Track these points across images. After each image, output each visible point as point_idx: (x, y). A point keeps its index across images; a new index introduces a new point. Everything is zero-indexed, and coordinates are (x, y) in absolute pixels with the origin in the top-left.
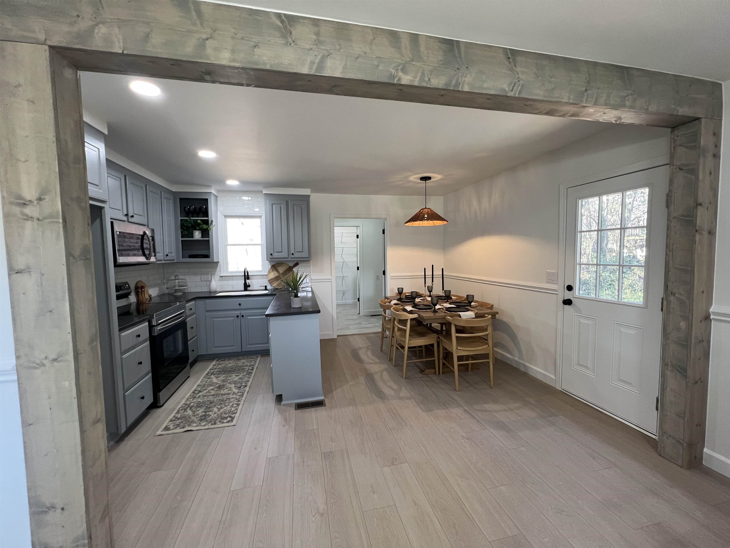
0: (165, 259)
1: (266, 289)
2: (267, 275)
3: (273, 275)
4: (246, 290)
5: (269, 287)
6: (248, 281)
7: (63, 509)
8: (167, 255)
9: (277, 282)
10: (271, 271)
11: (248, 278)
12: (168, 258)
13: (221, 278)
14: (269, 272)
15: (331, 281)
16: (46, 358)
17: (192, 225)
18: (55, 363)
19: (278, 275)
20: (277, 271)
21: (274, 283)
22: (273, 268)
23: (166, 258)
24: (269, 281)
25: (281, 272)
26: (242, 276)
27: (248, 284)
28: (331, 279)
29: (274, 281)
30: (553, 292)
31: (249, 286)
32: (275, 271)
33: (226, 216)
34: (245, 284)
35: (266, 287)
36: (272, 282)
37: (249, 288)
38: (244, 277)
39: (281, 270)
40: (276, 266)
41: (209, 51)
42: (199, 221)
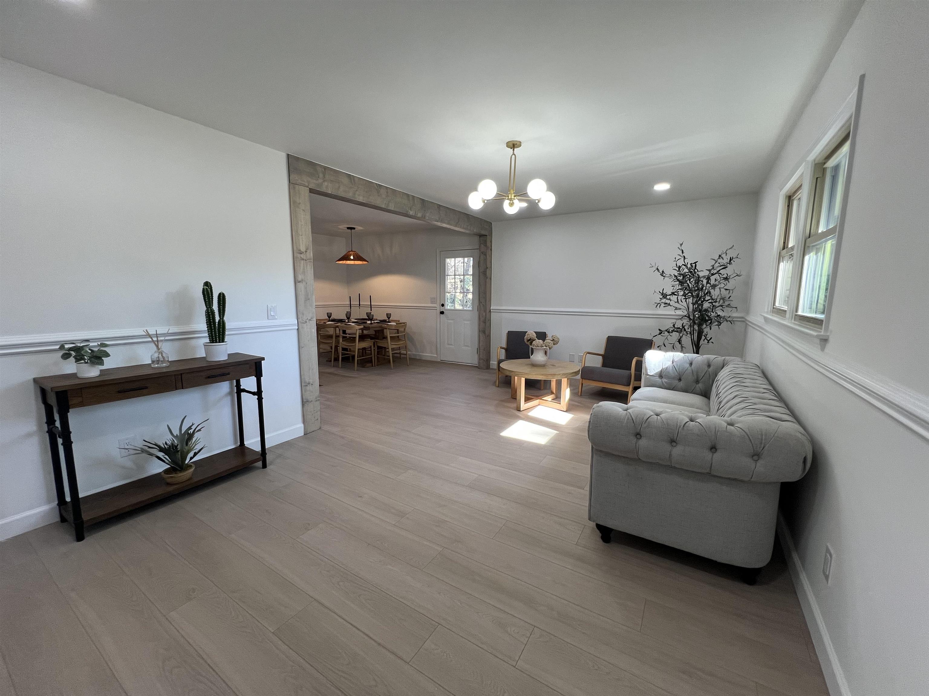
7: (312, 384)
16: (308, 319)
18: (310, 322)
30: (434, 308)
41: (356, 196)
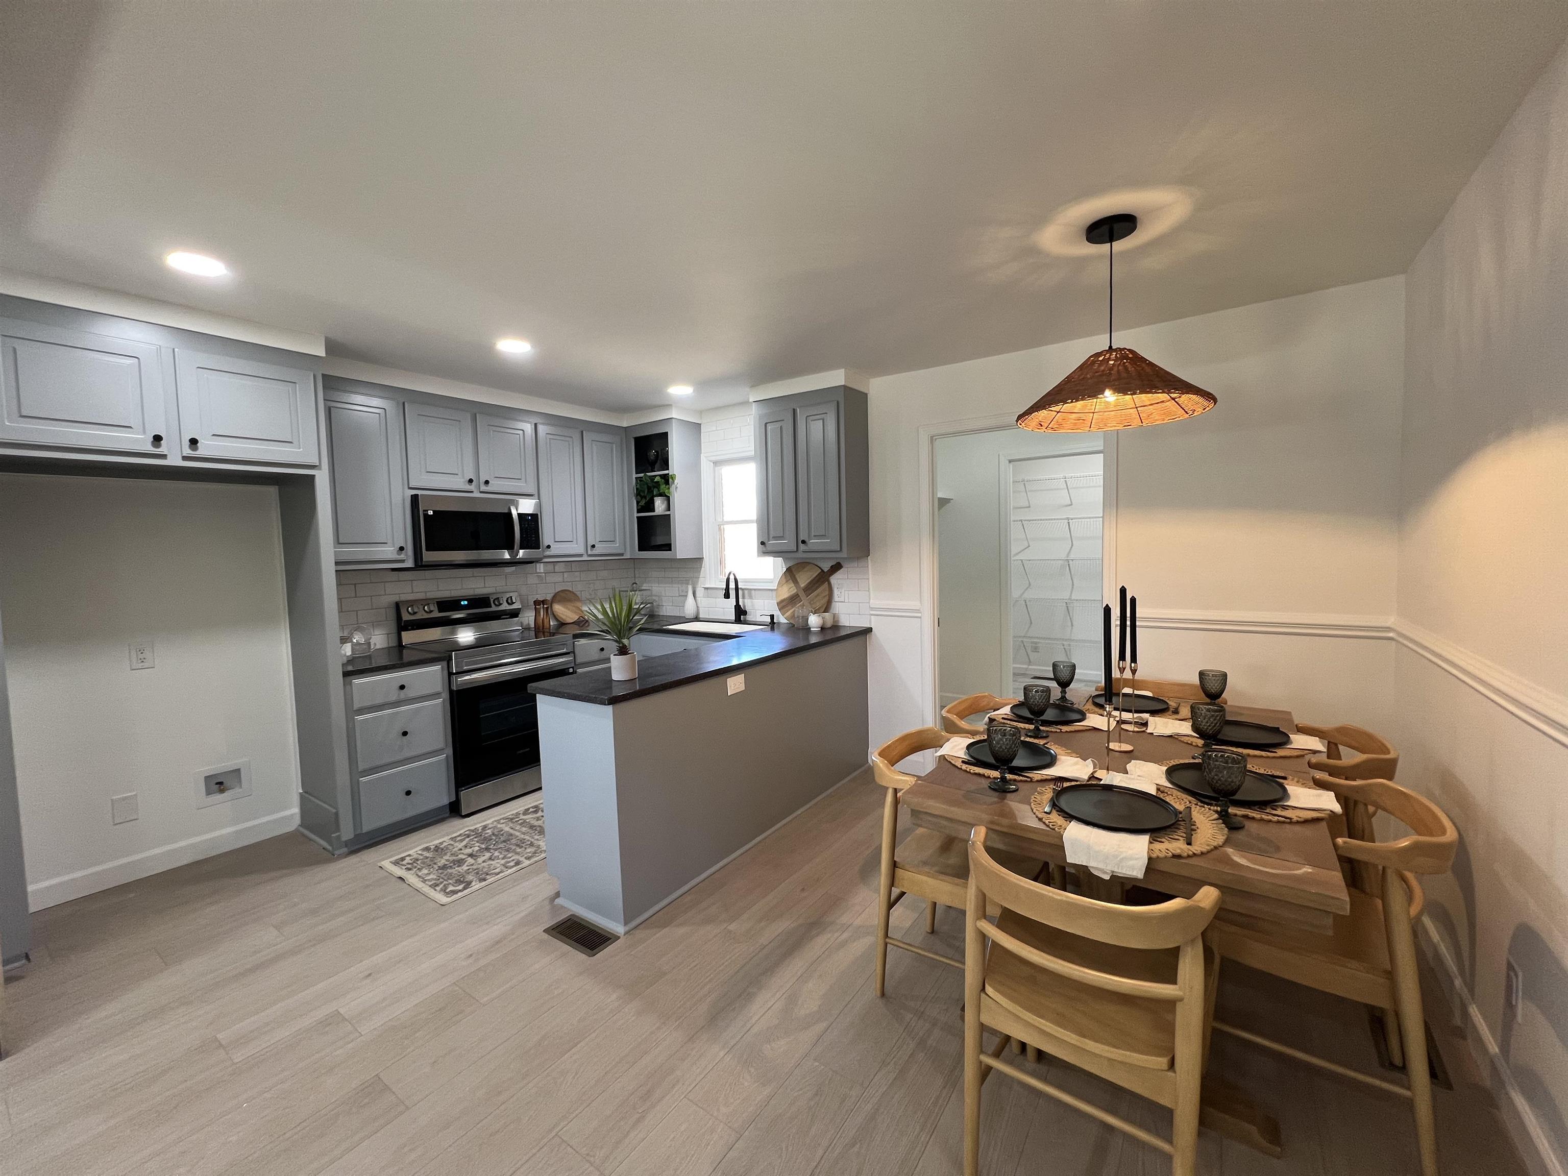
0: (589, 552)
1: (772, 623)
2: (775, 590)
3: (786, 592)
4: (738, 621)
5: (778, 619)
8: (593, 546)
9: (793, 607)
10: (785, 581)
12: (595, 551)
13: (706, 591)
14: (780, 584)
15: (920, 615)
17: (650, 487)
19: (796, 591)
20: (795, 582)
21: (789, 611)
22: (787, 574)
23: (591, 550)
24: (779, 604)
25: (802, 585)
27: (742, 609)
28: (918, 611)
29: (788, 605)
31: (744, 612)
32: (791, 581)
33: (716, 463)
34: (737, 606)
35: (772, 617)
36: (784, 607)
37: (743, 617)
39: (804, 579)
40: (793, 570)
42: (655, 479)
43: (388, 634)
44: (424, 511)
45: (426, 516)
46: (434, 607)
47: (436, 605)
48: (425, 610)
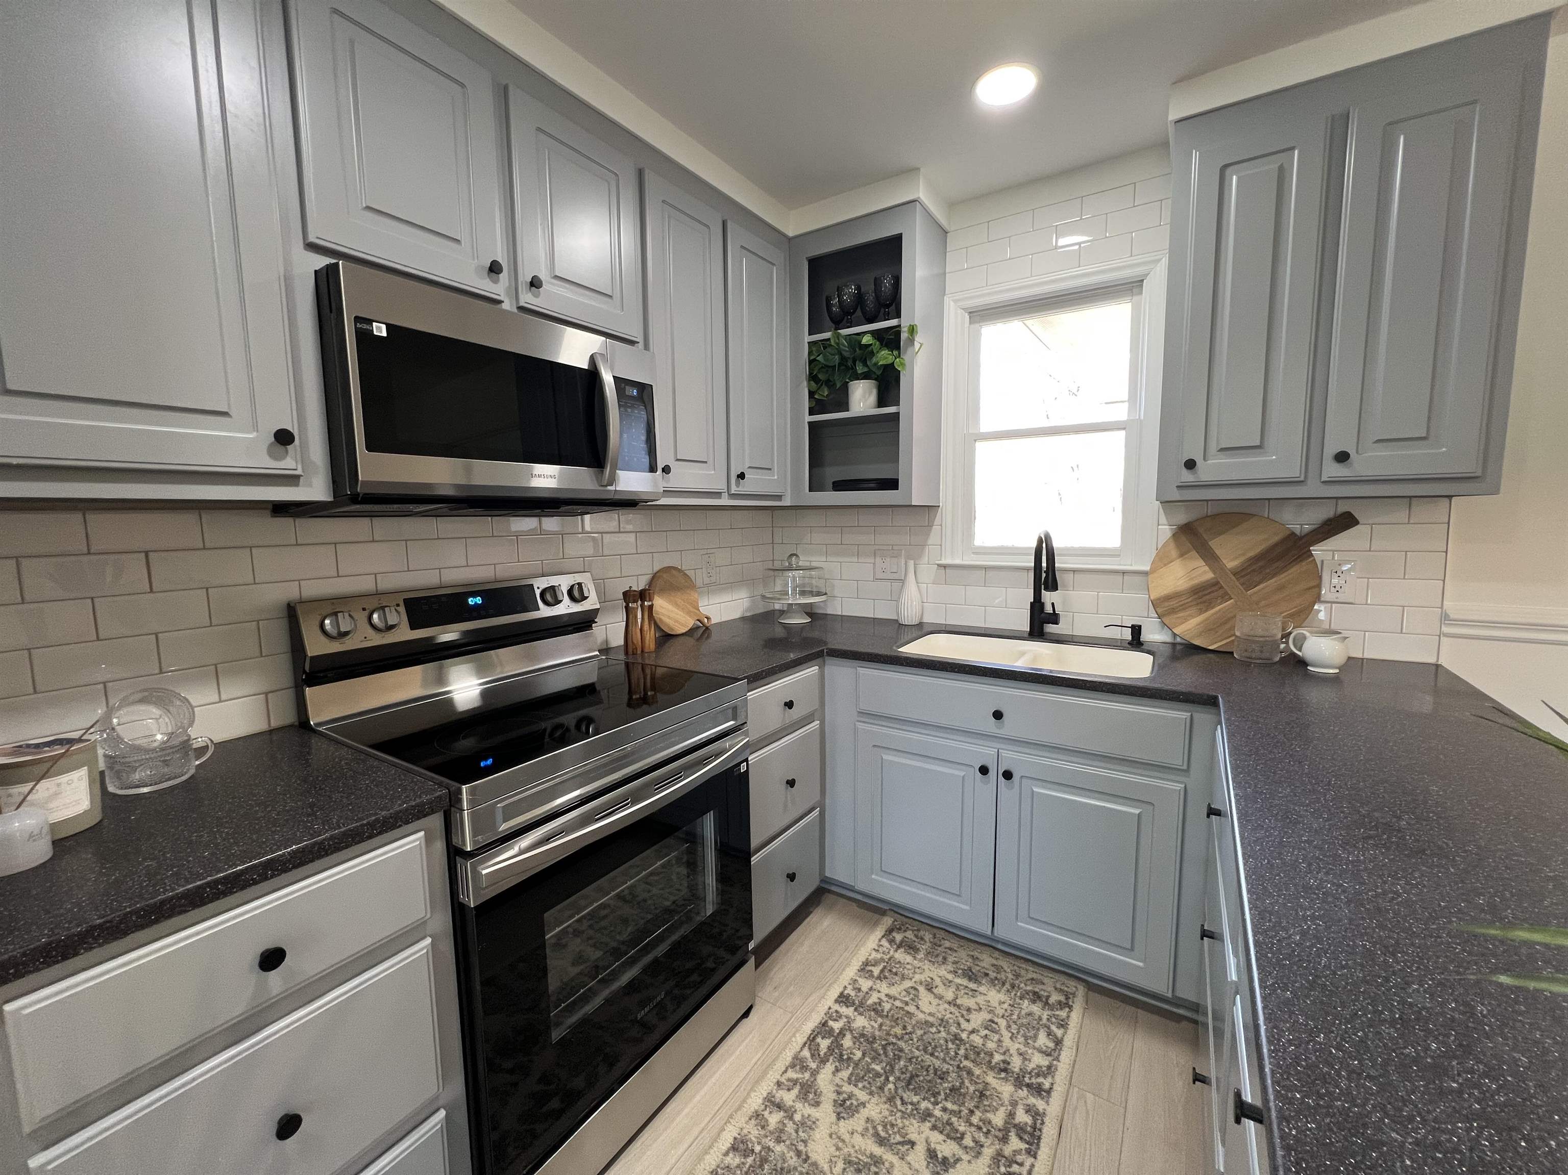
0: (734, 489)
1: (1136, 642)
2: (1145, 573)
3: (1182, 574)
4: (1037, 634)
5: (1153, 634)
6: (1048, 597)
8: (741, 476)
9: (1201, 612)
10: (1174, 553)
11: (1053, 585)
12: (747, 487)
13: (942, 571)
14: (1161, 560)
17: (843, 359)
19: (1210, 575)
20: (1210, 557)
21: (1186, 620)
23: (738, 485)
24: (1156, 603)
25: (1231, 564)
26: (1027, 569)
27: (1049, 609)
29: (1184, 608)
31: (1054, 618)
32: (1194, 553)
34: (1037, 606)
35: (1136, 630)
36: (1172, 611)
37: (1050, 628)
38: (1031, 575)
39: (1236, 550)
40: (1201, 529)
42: (867, 339)
43: (266, 694)
44: (358, 319)
45: (364, 338)
46: (398, 616)
47: (402, 609)
48: (373, 626)
